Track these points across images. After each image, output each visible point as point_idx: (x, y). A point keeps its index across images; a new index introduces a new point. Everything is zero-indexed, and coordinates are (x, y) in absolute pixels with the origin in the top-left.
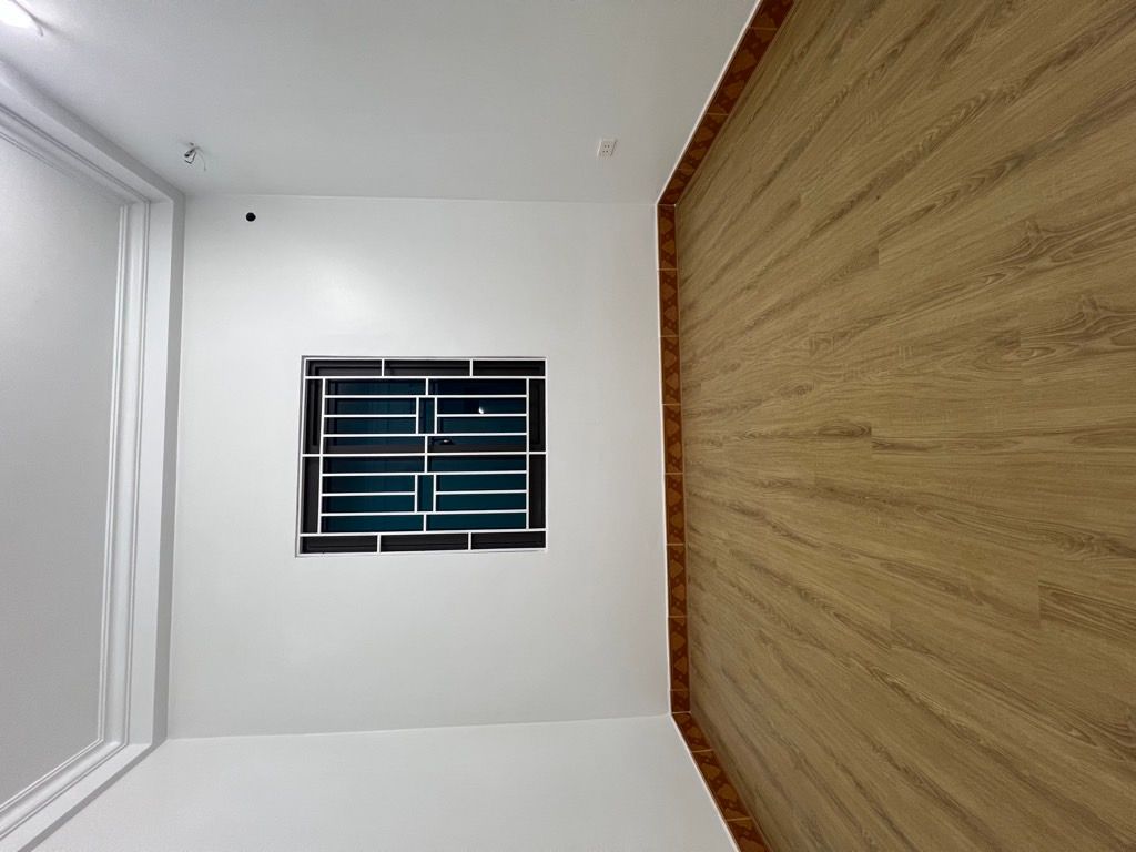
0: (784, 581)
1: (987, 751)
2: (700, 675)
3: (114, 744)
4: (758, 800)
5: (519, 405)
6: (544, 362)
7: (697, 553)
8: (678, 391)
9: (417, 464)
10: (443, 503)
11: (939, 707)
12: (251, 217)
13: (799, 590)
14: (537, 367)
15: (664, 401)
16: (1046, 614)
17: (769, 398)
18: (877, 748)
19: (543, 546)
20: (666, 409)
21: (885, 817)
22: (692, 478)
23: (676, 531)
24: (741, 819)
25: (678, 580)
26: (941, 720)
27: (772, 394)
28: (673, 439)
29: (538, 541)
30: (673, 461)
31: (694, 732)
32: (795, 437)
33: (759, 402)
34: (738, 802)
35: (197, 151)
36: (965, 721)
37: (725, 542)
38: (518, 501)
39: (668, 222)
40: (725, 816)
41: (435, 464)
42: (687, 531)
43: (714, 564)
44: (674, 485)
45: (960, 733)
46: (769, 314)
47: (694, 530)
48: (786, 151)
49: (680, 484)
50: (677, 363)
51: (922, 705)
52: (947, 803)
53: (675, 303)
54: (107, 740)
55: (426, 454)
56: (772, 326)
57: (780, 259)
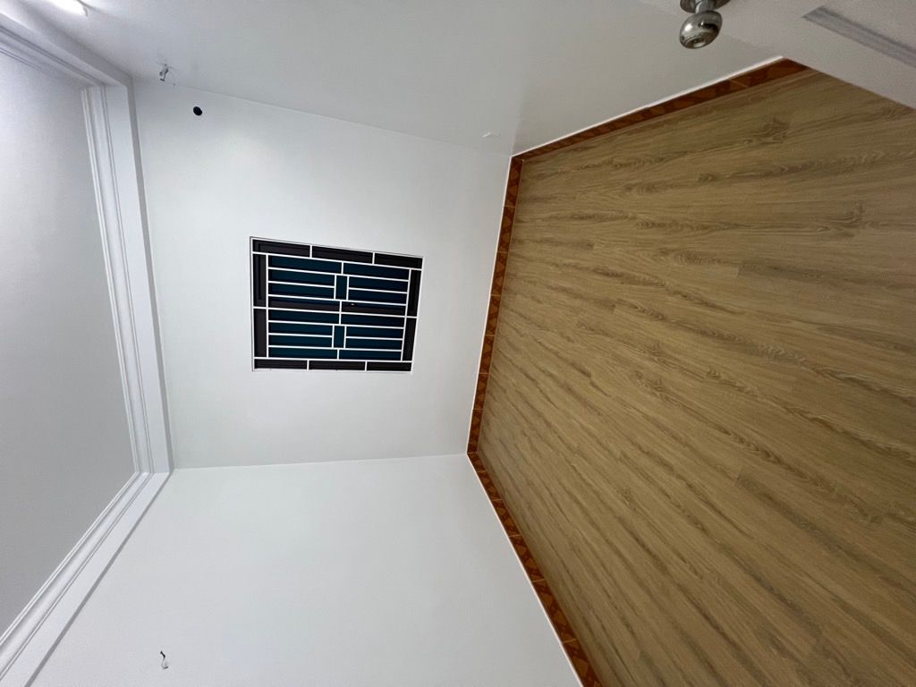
0: (540, 415)
1: (594, 492)
2: (485, 438)
3: (145, 474)
4: (507, 494)
5: (403, 287)
6: (421, 260)
7: (496, 382)
8: (501, 288)
9: (334, 319)
10: (350, 343)
11: (584, 476)
12: (198, 111)
13: (546, 421)
14: (417, 262)
15: (492, 293)
16: (620, 460)
17: (553, 331)
18: (561, 484)
19: (410, 370)
20: (492, 298)
21: (558, 505)
22: (500, 343)
23: (485, 366)
24: (497, 500)
25: (481, 391)
26: (584, 480)
27: (555, 330)
28: (493, 316)
29: (407, 367)
30: (491, 328)
31: (478, 462)
32: (560, 358)
33: (548, 330)
34: (497, 493)
35: (170, 70)
36: (591, 482)
37: (514, 385)
38: (398, 345)
39: (516, 172)
40: (491, 499)
41: (346, 319)
42: (491, 367)
43: (505, 391)
44: (489, 342)
45: (588, 485)
46: (564, 290)
47: (496, 369)
48: (596, 212)
49: (492, 342)
50: (504, 270)
51: (580, 474)
52: (578, 503)
53: (510, 231)
54: (141, 472)
55: (340, 313)
56: (563, 297)
57: (575, 267)
